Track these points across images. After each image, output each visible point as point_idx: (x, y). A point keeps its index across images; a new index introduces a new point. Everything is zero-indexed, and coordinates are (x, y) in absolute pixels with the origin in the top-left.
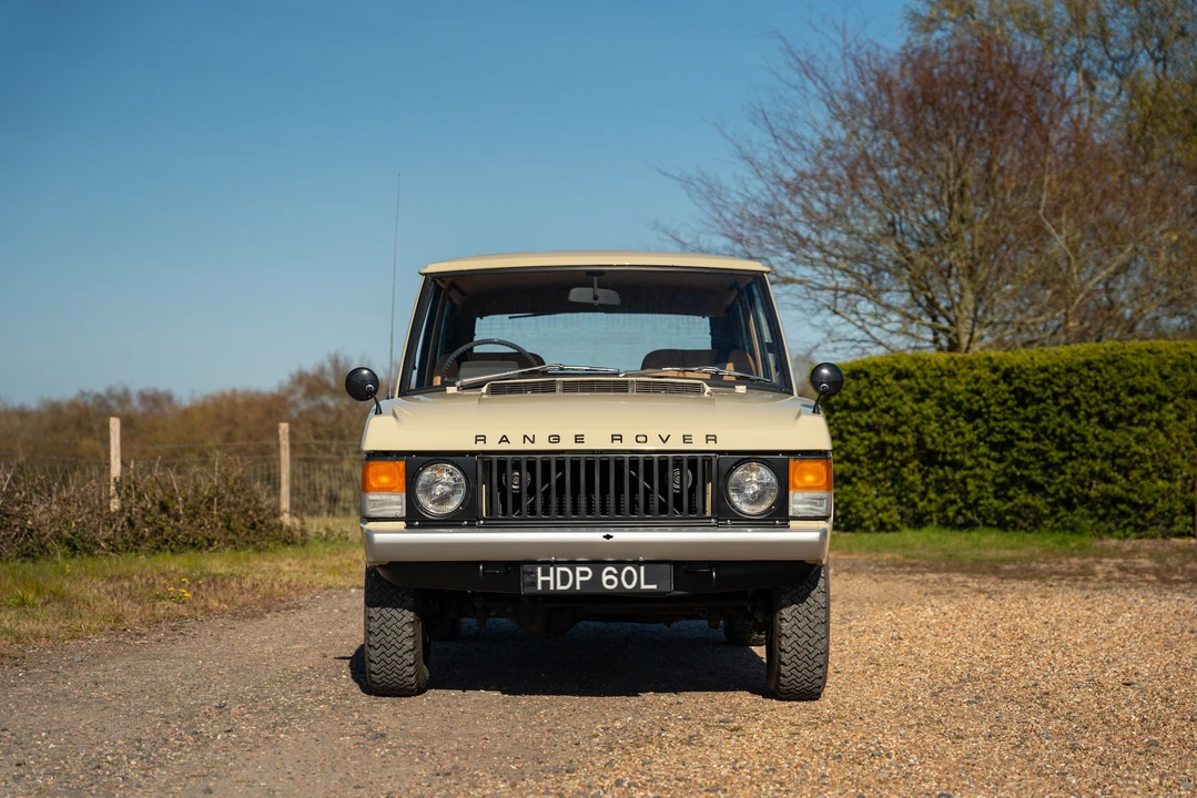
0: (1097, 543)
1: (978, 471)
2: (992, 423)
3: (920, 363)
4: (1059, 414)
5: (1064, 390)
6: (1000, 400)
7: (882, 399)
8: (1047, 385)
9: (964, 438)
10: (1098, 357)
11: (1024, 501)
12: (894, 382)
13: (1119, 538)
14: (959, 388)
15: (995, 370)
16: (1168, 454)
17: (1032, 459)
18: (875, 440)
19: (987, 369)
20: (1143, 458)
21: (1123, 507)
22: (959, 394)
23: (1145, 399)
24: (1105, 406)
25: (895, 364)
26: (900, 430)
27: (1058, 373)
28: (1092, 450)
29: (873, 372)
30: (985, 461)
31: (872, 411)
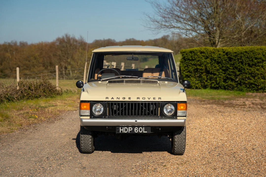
0: (247, 94)
1: (220, 76)
2: (223, 65)
3: (206, 50)
4: (239, 63)
5: (240, 58)
6: (225, 60)
7: (197, 58)
8: (236, 56)
9: (216, 68)
10: (248, 50)
11: (230, 83)
12: (200, 54)
13: (252, 93)
14: (215, 56)
15: (224, 52)
16: (264, 73)
17: (232, 73)
18: (196, 68)
19: (222, 52)
20: (258, 74)
21: (253, 85)
22: (215, 58)
23: (259, 60)
24: (250, 62)
25: (201, 50)
26: (201, 66)
27: (239, 54)
28: (246, 72)
29: (195, 52)
30: (221, 73)
31: (195, 61)
